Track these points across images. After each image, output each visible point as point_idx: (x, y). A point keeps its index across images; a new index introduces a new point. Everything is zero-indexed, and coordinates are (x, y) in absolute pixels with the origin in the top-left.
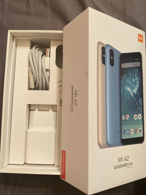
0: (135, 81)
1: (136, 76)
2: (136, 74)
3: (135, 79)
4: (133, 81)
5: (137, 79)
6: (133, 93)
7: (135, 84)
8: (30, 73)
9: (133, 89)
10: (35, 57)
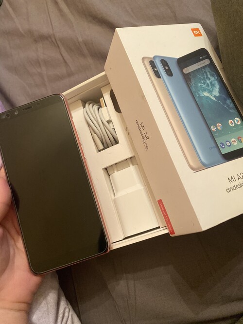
0: (211, 83)
1: (209, 76)
2: (208, 74)
3: (210, 79)
4: (208, 84)
5: (212, 79)
6: (215, 97)
7: (213, 85)
8: (93, 133)
9: (212, 92)
10: (91, 114)
